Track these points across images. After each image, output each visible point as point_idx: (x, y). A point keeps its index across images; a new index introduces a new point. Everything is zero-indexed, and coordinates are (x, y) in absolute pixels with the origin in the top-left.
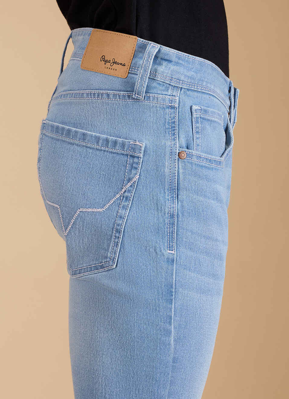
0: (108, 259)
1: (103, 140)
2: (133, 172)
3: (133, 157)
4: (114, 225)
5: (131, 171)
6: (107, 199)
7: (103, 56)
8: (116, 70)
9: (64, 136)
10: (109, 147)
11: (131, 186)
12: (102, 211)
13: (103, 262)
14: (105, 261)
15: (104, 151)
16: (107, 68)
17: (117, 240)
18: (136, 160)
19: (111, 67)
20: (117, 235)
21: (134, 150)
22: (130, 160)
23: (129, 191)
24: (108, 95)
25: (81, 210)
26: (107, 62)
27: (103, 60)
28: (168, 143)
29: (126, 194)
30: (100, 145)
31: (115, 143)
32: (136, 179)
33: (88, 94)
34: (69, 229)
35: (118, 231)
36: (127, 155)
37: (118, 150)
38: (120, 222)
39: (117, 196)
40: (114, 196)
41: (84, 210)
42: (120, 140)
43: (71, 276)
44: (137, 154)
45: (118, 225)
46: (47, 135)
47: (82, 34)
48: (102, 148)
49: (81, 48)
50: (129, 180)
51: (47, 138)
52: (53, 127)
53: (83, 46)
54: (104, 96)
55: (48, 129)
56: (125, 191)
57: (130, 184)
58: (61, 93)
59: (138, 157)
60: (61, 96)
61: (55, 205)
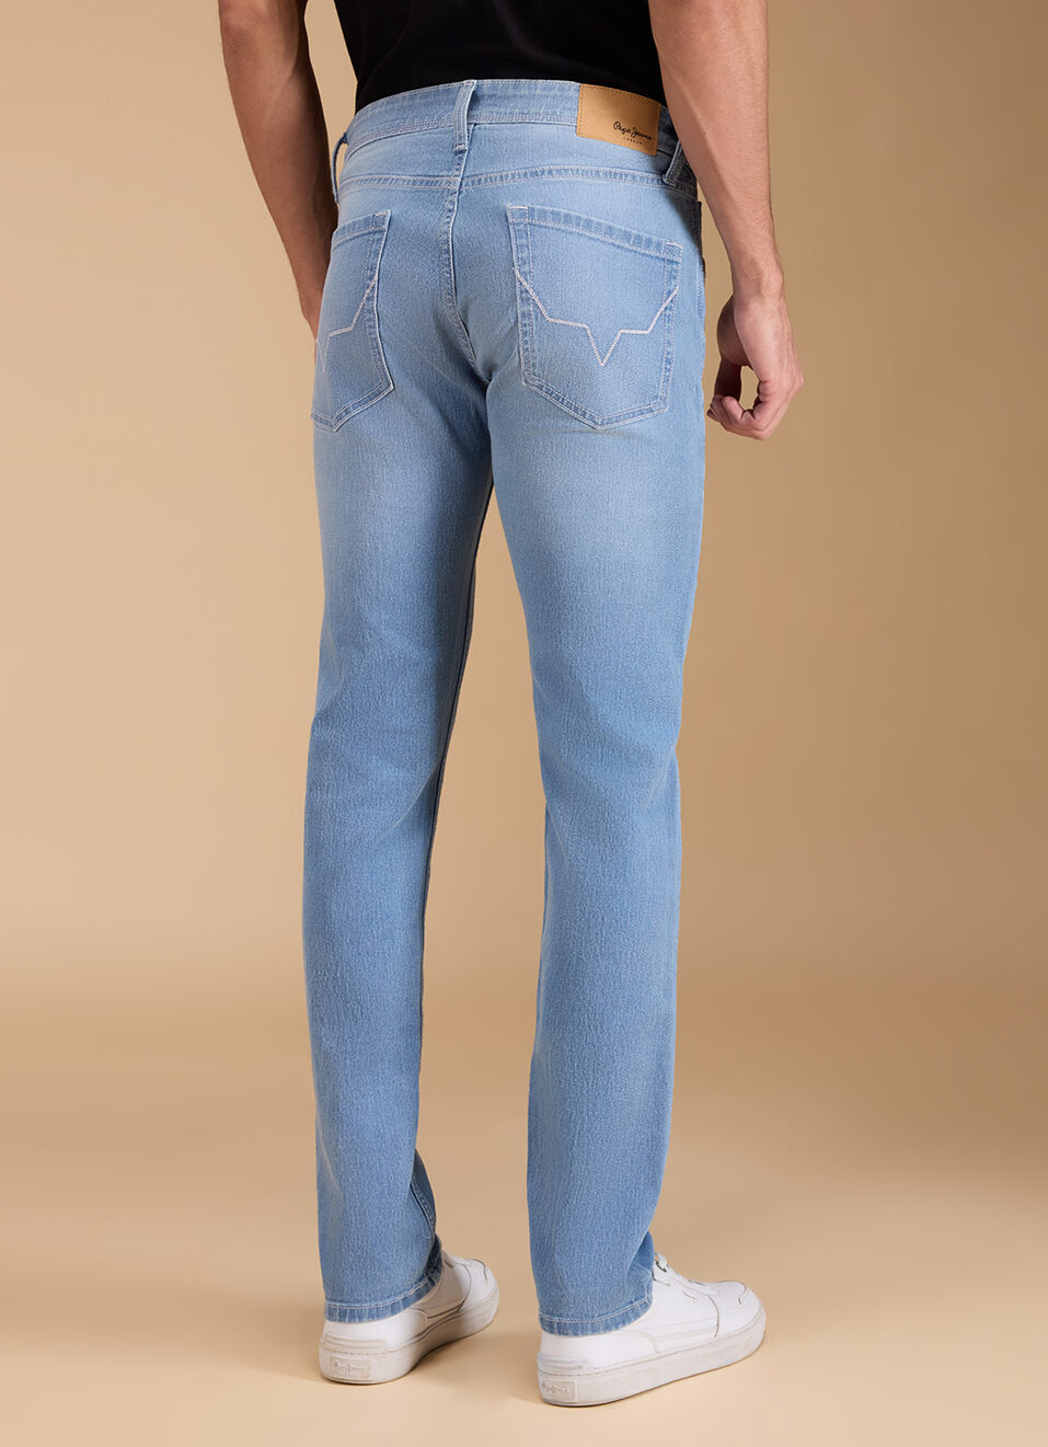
0: (659, 400)
1: (635, 237)
2: (673, 282)
3: (671, 262)
4: (663, 352)
5: (669, 280)
6: (649, 317)
7: (616, 122)
8: (640, 143)
10: (643, 247)
11: (672, 301)
12: (648, 334)
13: (652, 403)
14: (655, 402)
15: (636, 252)
16: (627, 139)
17: (667, 374)
18: (674, 266)
19: (632, 138)
20: (668, 367)
22: (669, 267)
23: (671, 309)
24: (634, 177)
25: (622, 331)
26: (627, 131)
27: (618, 127)
29: (668, 312)
30: (632, 243)
31: (649, 242)
32: (675, 292)
33: (605, 174)
34: (607, 357)
35: (669, 362)
36: (664, 259)
37: (653, 252)
38: (669, 349)
39: (659, 314)
40: (655, 314)
41: (627, 331)
42: (655, 239)
43: (598, 428)
44: (676, 259)
45: (668, 353)
46: (540, 226)
47: (551, 89)
48: (635, 248)
49: (564, 109)
50: (670, 293)
51: (543, 230)
52: (556, 215)
53: (568, 106)
54: (629, 178)
55: (544, 217)
56: (666, 308)
57: (670, 298)
58: (545, 168)
59: (677, 263)
60: (550, 172)
61: (580, 325)
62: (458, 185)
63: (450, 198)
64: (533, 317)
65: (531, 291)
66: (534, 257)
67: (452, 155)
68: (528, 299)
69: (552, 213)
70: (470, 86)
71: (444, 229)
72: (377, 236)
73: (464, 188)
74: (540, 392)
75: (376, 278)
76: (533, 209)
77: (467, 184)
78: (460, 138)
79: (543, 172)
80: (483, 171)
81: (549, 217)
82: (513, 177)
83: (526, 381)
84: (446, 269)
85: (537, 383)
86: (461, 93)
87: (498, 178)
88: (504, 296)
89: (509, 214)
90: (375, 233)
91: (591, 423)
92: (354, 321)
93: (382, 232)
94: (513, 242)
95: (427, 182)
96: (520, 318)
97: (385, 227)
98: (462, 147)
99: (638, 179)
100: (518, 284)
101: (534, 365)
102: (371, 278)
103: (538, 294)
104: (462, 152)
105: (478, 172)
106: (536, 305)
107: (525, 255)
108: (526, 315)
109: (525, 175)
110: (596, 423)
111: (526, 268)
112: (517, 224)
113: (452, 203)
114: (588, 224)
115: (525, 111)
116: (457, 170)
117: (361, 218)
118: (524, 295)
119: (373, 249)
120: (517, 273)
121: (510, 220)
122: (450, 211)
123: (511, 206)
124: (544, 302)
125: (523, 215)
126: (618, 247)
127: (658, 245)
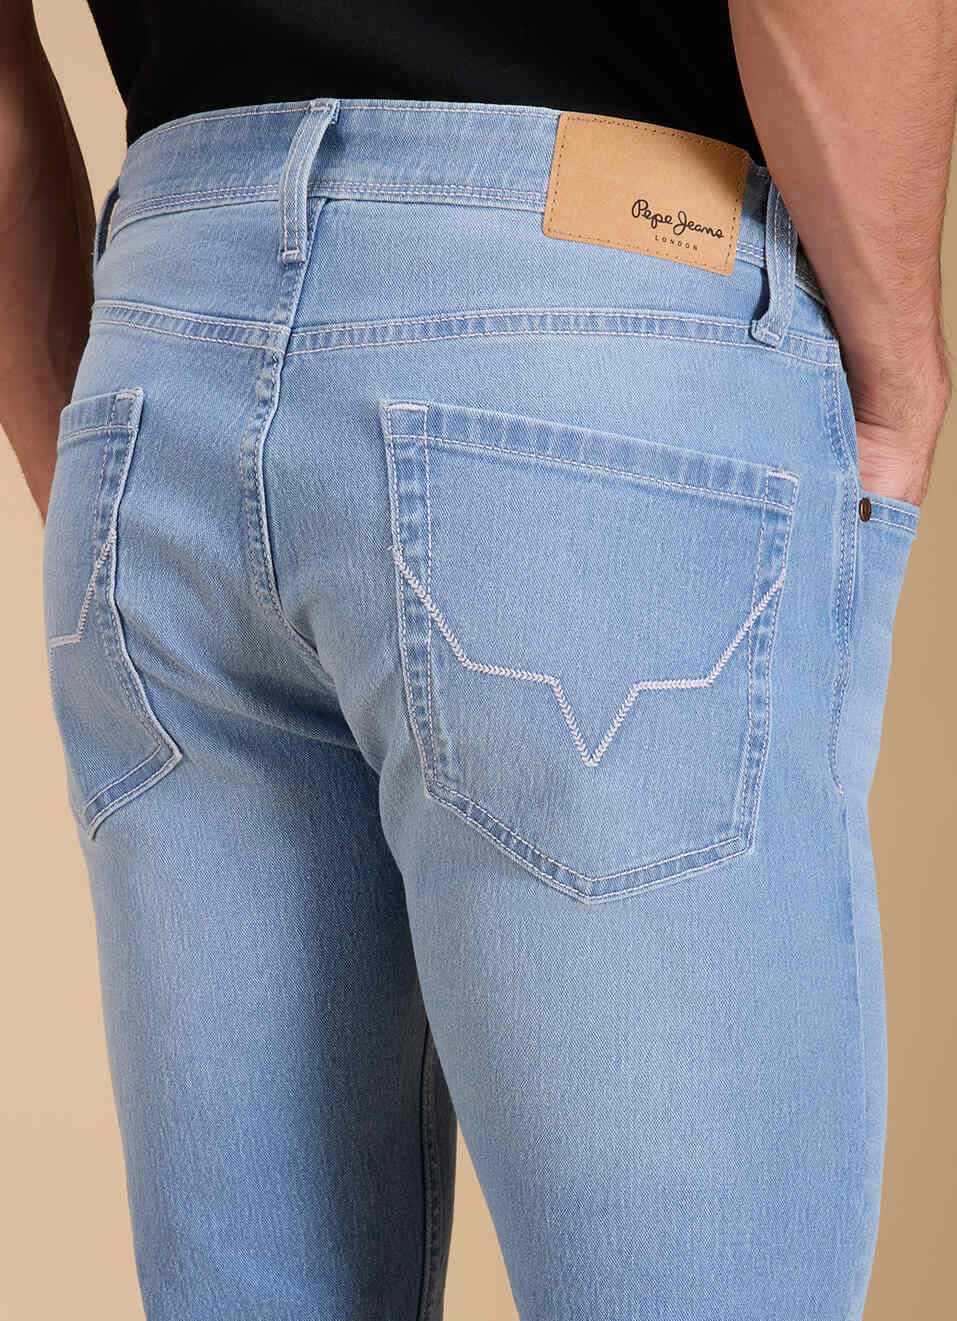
0: (732, 832)
1: (691, 464)
2: (776, 562)
3: (774, 516)
4: (744, 724)
5: (768, 559)
6: (714, 647)
7: (639, 201)
8: (695, 248)
9: (549, 452)
10: (709, 485)
11: (770, 605)
12: (707, 685)
13: (717, 840)
14: (723, 837)
15: (693, 498)
16: (664, 240)
17: (753, 771)
18: (780, 526)
19: (674, 237)
20: (756, 755)
21: (777, 496)
22: (768, 528)
23: (767, 622)
24: (682, 325)
25: (642, 686)
26: (661, 221)
27: (642, 212)
28: (840, 479)
29: (762, 629)
30: (681, 479)
31: (726, 473)
32: (779, 584)
33: (611, 321)
34: (604, 746)
35: (757, 744)
36: (759, 510)
37: (733, 494)
38: (759, 715)
39: (741, 634)
40: (732, 635)
41: (653, 685)
42: (740, 464)
43: (587, 900)
44: (783, 509)
45: (757, 725)
46: (453, 453)
47: (494, 125)
48: (690, 490)
49: (518, 172)
50: (766, 585)
51: (459, 461)
52: (489, 426)
53: (531, 164)
54: (671, 328)
55: (465, 432)
56: (757, 622)
57: (767, 598)
58: (469, 314)
59: (784, 517)
60: (480, 324)
61: (538, 678)
62: (282, 342)
63: (266, 373)
64: (433, 658)
65: (428, 602)
66: (436, 523)
67: (276, 270)
68: (420, 619)
69: (482, 420)
70: (323, 112)
71: (249, 443)
72: (117, 445)
73: (295, 351)
74: (462, 816)
75: (112, 538)
76: (438, 414)
77: (303, 341)
78: (291, 232)
79: (463, 324)
80: (338, 314)
81: (474, 430)
82: (399, 332)
83: (431, 790)
84: (252, 532)
85: (453, 795)
86: (303, 129)
87: (367, 335)
88: (373, 608)
89: (386, 425)
90: (114, 436)
91: (568, 889)
92: (81, 625)
93: (126, 436)
94: (392, 487)
95: (224, 329)
96: (405, 660)
97: (133, 426)
98: (294, 255)
99: (692, 330)
100: (399, 582)
101: (443, 758)
102: (103, 536)
103: (443, 608)
104: (294, 265)
105: (325, 317)
106: (437, 632)
107: (416, 517)
108: (419, 654)
109: (425, 328)
110: (581, 891)
111: (418, 549)
112: (405, 446)
113: (270, 385)
114: (570, 441)
115: (435, 176)
116: (284, 307)
117: (92, 399)
118: (413, 609)
119: (109, 472)
120: (399, 559)
121: (388, 437)
122: (265, 402)
123: (390, 404)
124: (455, 627)
125: (415, 427)
126: (647, 490)
127: (748, 477)
